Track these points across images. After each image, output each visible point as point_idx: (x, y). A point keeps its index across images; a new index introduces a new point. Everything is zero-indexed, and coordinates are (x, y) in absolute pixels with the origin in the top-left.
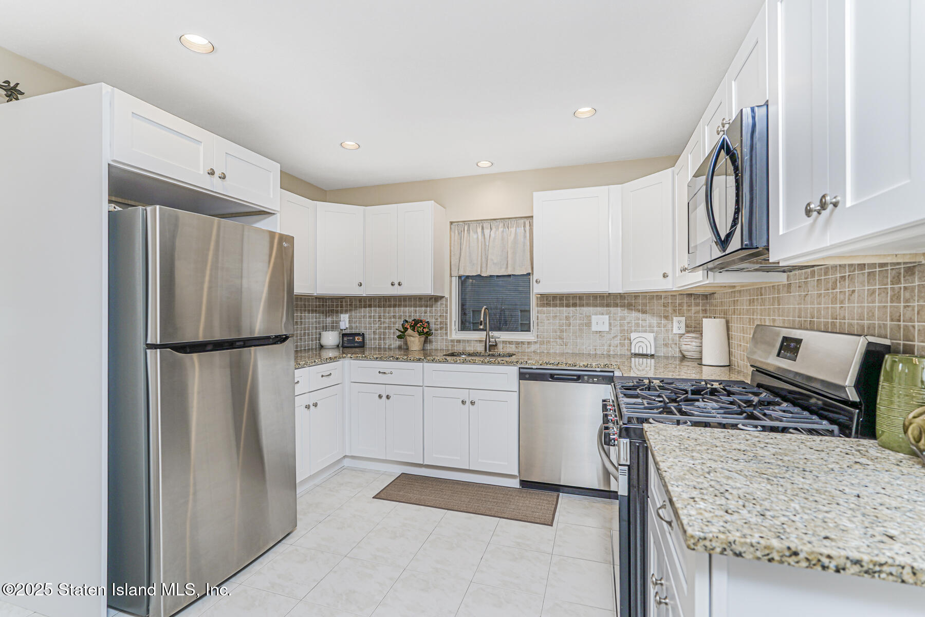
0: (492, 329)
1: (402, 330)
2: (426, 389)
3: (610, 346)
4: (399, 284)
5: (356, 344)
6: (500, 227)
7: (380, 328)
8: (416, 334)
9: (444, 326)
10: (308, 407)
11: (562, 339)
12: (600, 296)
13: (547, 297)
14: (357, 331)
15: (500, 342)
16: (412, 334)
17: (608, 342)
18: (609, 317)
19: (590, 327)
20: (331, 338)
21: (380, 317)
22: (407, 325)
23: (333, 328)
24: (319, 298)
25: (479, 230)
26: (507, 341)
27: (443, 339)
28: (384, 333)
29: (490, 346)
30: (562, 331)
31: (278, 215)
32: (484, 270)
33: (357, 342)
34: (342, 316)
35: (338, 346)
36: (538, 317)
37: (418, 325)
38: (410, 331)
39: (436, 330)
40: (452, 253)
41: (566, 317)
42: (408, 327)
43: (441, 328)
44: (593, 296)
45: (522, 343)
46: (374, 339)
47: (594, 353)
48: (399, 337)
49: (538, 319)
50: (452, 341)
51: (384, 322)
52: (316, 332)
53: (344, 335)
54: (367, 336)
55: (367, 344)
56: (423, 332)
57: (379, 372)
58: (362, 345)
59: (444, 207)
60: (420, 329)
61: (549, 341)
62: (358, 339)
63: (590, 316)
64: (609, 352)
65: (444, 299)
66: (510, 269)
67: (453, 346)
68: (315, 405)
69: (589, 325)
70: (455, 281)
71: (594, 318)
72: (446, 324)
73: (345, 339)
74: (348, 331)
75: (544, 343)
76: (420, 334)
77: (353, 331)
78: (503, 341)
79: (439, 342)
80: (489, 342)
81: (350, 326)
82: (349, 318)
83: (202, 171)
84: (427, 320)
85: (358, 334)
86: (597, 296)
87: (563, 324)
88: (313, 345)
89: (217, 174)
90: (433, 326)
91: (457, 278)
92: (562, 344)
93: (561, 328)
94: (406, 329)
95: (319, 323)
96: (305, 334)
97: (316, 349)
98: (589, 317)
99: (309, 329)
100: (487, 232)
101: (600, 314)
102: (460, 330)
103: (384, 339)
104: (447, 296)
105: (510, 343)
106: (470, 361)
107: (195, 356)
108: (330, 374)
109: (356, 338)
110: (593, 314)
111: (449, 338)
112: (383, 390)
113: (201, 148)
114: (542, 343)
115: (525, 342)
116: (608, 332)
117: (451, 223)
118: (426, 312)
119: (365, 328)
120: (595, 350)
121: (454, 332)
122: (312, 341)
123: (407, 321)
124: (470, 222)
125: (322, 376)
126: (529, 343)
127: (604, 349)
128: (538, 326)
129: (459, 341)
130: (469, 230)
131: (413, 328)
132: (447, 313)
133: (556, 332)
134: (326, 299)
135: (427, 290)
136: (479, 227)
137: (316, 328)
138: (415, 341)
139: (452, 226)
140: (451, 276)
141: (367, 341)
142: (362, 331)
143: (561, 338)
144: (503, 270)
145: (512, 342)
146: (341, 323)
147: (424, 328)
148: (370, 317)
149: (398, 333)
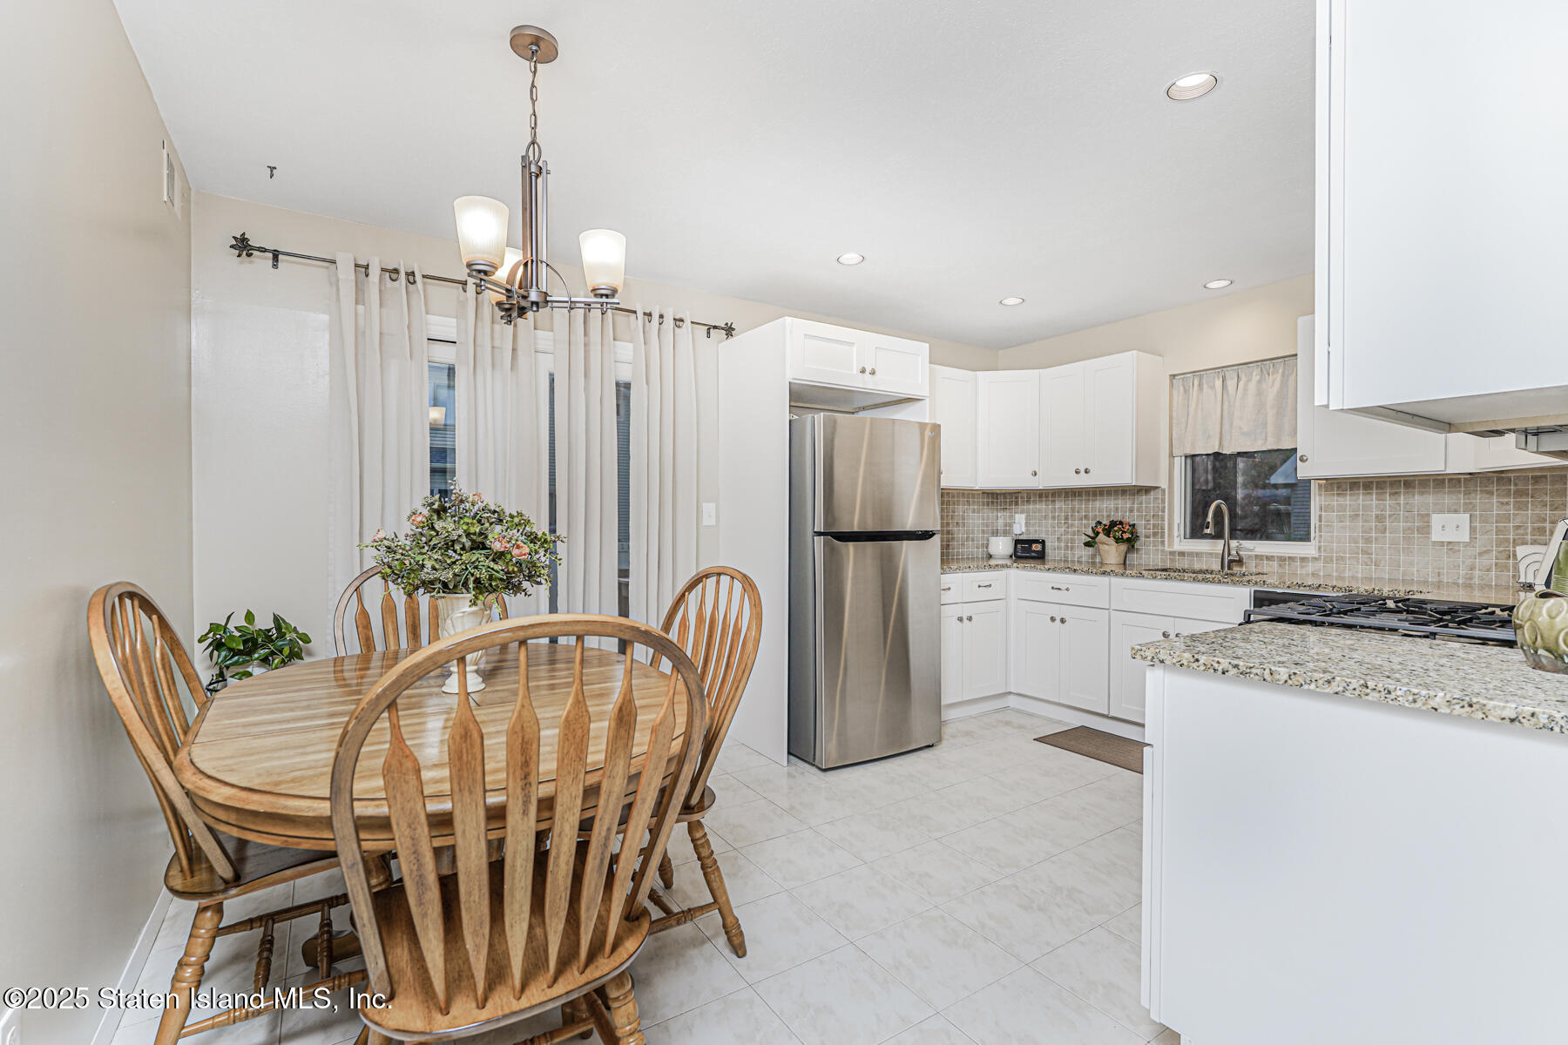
0: (1232, 537)
1: (1093, 535)
2: (1112, 612)
3: (1472, 568)
4: (1087, 471)
5: (1033, 554)
6: (1254, 374)
7: (1066, 533)
8: (1111, 541)
9: (1158, 533)
10: (960, 619)
11: (1369, 554)
12: (1450, 480)
13: (1338, 483)
14: (1036, 537)
15: (1250, 557)
16: (1104, 540)
17: (1469, 562)
18: (1471, 516)
19: (1429, 534)
20: (1002, 546)
21: (1066, 518)
22: (1100, 529)
23: (1006, 533)
24: (988, 493)
25: (1218, 383)
26: (1263, 556)
27: (1157, 550)
28: (1073, 541)
29: (1231, 562)
30: (1368, 540)
31: (928, 399)
32: (1225, 443)
33: (1034, 551)
34: (1017, 516)
35: (1011, 556)
36: (1320, 516)
37: (1116, 528)
38: (1102, 537)
39: (1147, 537)
40: (1174, 421)
41: (1377, 517)
42: (1100, 530)
43: (1155, 534)
44: (1434, 480)
45: (1292, 559)
46: (1059, 548)
47: (1436, 580)
48: (1087, 544)
49: (1320, 521)
50: (1172, 553)
51: (1072, 525)
52: (983, 537)
53: (1017, 542)
54: (1048, 544)
55: (1048, 556)
56: (1122, 538)
57: (1053, 588)
58: (1041, 556)
59: (1160, 355)
60: (1118, 534)
61: (1342, 557)
62: (1036, 547)
63: (1428, 515)
64: (1471, 579)
65: (1160, 490)
66: (1270, 439)
67: (1172, 561)
68: (970, 619)
69: (1425, 529)
70: (1179, 463)
71: (1437, 520)
72: (1163, 529)
73: (1019, 546)
74: (1024, 537)
75: (1332, 561)
76: (1118, 540)
77: (1031, 537)
78: (1256, 556)
79: (1149, 554)
80: (1229, 555)
81: (1027, 530)
82: (1026, 519)
83: (855, 371)
84: (1132, 523)
85: (1036, 541)
86: (1444, 480)
87: (1371, 529)
88: (980, 552)
89: (868, 370)
90: (1141, 531)
91: (1183, 458)
92: (1369, 563)
93: (1367, 535)
94: (1097, 534)
95: (987, 526)
96: (968, 538)
97: (983, 558)
98: (1426, 518)
99: (973, 533)
100: (1231, 384)
101: (1449, 512)
102: (1188, 536)
103: (1072, 548)
104: (1164, 484)
105: (1268, 558)
106: (1175, 578)
107: (851, 545)
108: (990, 586)
109: (1034, 546)
110: (1434, 512)
111: (1166, 548)
112: (1058, 612)
113: (855, 349)
114: (1328, 560)
115: (1296, 557)
116: (1466, 545)
117: (1173, 376)
118: (1131, 511)
119: (1047, 532)
120: (1439, 576)
121: (1176, 540)
122: (978, 548)
123: (1100, 523)
124: (1204, 373)
125: (979, 586)
126: (1303, 559)
127: (1459, 574)
128: (1320, 531)
129: (1182, 554)
130: (1200, 385)
131: (1108, 532)
132: (1163, 511)
133: (1356, 542)
134: (997, 494)
135: (1126, 478)
136: (1219, 378)
137: (983, 532)
138: (1111, 551)
139: (1174, 381)
140: (1172, 456)
141: (1048, 550)
142: (1042, 536)
143: (1365, 552)
144: (1260, 442)
145: (1272, 557)
146: (1015, 526)
147: (1124, 532)
148: (1054, 518)
149: (1085, 539)
